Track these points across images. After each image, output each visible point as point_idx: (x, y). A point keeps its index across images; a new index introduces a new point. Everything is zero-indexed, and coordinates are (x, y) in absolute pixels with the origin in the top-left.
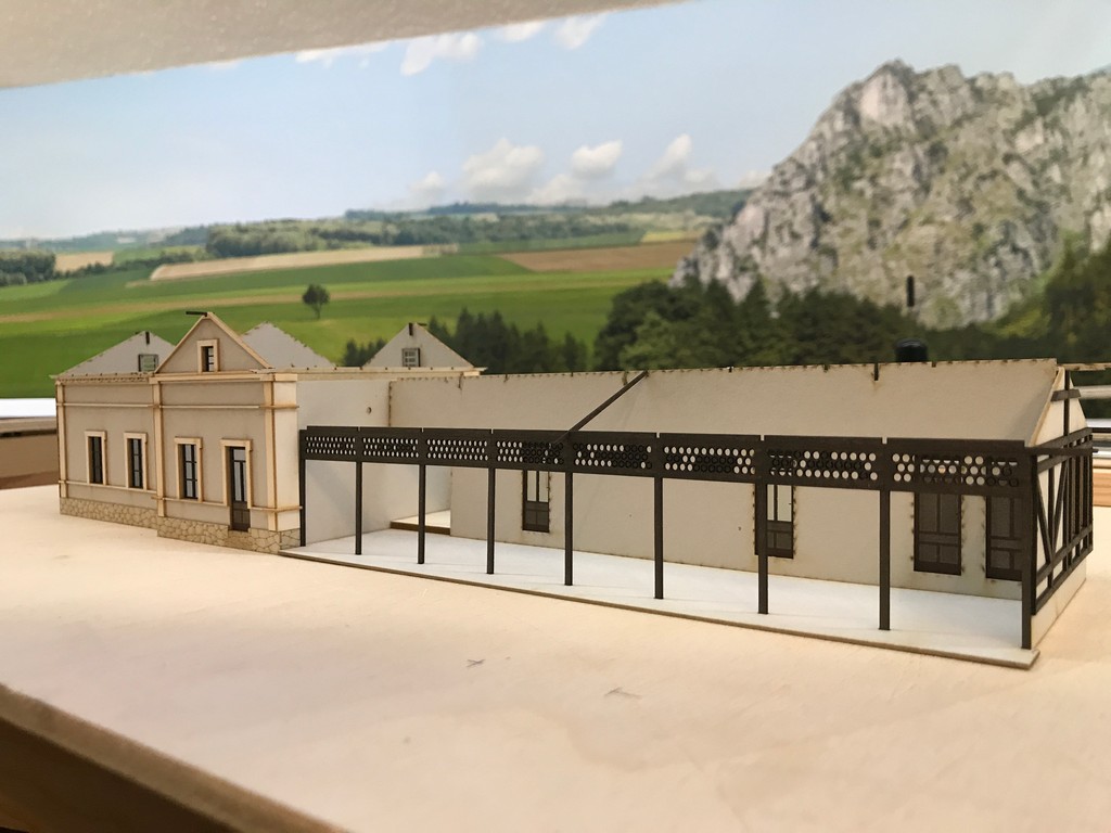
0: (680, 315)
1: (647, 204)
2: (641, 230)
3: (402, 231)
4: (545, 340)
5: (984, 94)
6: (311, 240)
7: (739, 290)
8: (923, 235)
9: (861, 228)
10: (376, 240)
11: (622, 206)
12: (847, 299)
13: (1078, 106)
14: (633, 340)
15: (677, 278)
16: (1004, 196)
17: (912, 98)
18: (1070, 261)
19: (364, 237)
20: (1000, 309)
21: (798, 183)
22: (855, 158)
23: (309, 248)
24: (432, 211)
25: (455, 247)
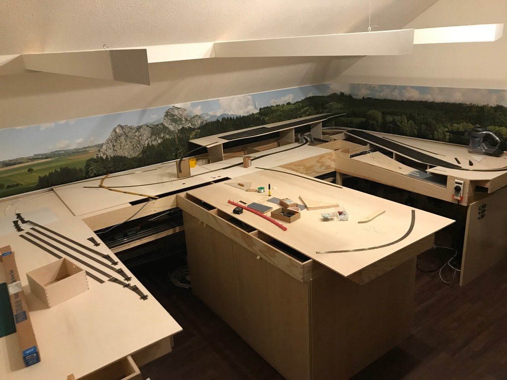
0: (97, 162)
1: (88, 147)
2: (88, 151)
3: (46, 157)
4: (76, 169)
5: (131, 128)
6: (27, 161)
7: (104, 157)
8: (127, 147)
9: (119, 147)
10: (41, 159)
11: (85, 148)
12: (119, 156)
13: (142, 129)
14: (90, 167)
15: (95, 157)
16: (135, 141)
17: (122, 129)
18: (144, 148)
19: (38, 158)
20: (137, 155)
21: (110, 142)
22: (117, 138)
23: (27, 162)
24: (51, 152)
25: (57, 158)
